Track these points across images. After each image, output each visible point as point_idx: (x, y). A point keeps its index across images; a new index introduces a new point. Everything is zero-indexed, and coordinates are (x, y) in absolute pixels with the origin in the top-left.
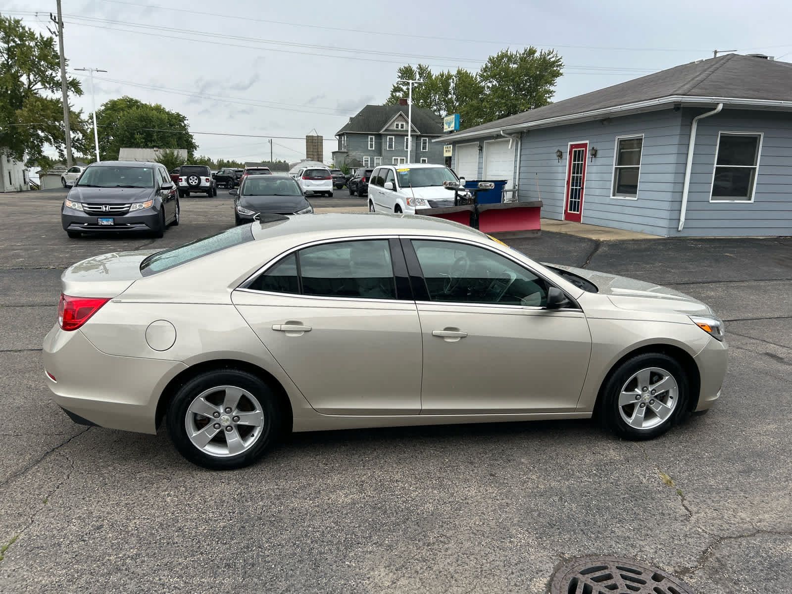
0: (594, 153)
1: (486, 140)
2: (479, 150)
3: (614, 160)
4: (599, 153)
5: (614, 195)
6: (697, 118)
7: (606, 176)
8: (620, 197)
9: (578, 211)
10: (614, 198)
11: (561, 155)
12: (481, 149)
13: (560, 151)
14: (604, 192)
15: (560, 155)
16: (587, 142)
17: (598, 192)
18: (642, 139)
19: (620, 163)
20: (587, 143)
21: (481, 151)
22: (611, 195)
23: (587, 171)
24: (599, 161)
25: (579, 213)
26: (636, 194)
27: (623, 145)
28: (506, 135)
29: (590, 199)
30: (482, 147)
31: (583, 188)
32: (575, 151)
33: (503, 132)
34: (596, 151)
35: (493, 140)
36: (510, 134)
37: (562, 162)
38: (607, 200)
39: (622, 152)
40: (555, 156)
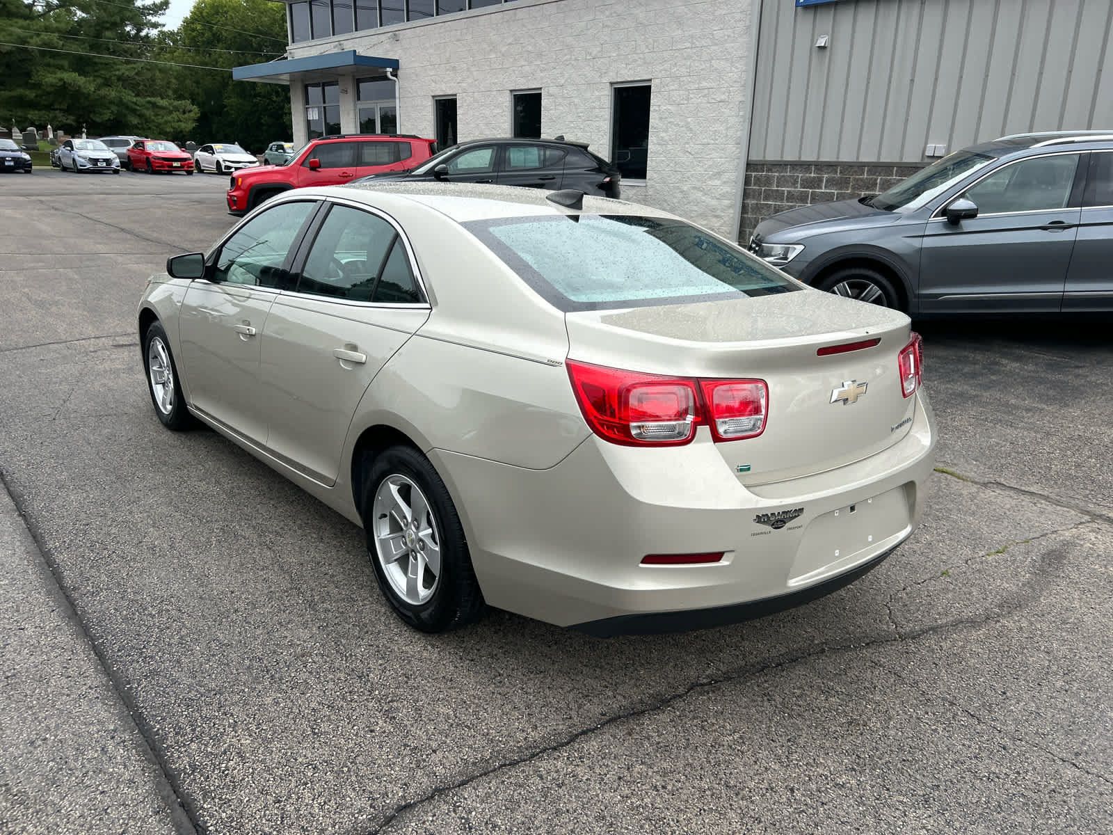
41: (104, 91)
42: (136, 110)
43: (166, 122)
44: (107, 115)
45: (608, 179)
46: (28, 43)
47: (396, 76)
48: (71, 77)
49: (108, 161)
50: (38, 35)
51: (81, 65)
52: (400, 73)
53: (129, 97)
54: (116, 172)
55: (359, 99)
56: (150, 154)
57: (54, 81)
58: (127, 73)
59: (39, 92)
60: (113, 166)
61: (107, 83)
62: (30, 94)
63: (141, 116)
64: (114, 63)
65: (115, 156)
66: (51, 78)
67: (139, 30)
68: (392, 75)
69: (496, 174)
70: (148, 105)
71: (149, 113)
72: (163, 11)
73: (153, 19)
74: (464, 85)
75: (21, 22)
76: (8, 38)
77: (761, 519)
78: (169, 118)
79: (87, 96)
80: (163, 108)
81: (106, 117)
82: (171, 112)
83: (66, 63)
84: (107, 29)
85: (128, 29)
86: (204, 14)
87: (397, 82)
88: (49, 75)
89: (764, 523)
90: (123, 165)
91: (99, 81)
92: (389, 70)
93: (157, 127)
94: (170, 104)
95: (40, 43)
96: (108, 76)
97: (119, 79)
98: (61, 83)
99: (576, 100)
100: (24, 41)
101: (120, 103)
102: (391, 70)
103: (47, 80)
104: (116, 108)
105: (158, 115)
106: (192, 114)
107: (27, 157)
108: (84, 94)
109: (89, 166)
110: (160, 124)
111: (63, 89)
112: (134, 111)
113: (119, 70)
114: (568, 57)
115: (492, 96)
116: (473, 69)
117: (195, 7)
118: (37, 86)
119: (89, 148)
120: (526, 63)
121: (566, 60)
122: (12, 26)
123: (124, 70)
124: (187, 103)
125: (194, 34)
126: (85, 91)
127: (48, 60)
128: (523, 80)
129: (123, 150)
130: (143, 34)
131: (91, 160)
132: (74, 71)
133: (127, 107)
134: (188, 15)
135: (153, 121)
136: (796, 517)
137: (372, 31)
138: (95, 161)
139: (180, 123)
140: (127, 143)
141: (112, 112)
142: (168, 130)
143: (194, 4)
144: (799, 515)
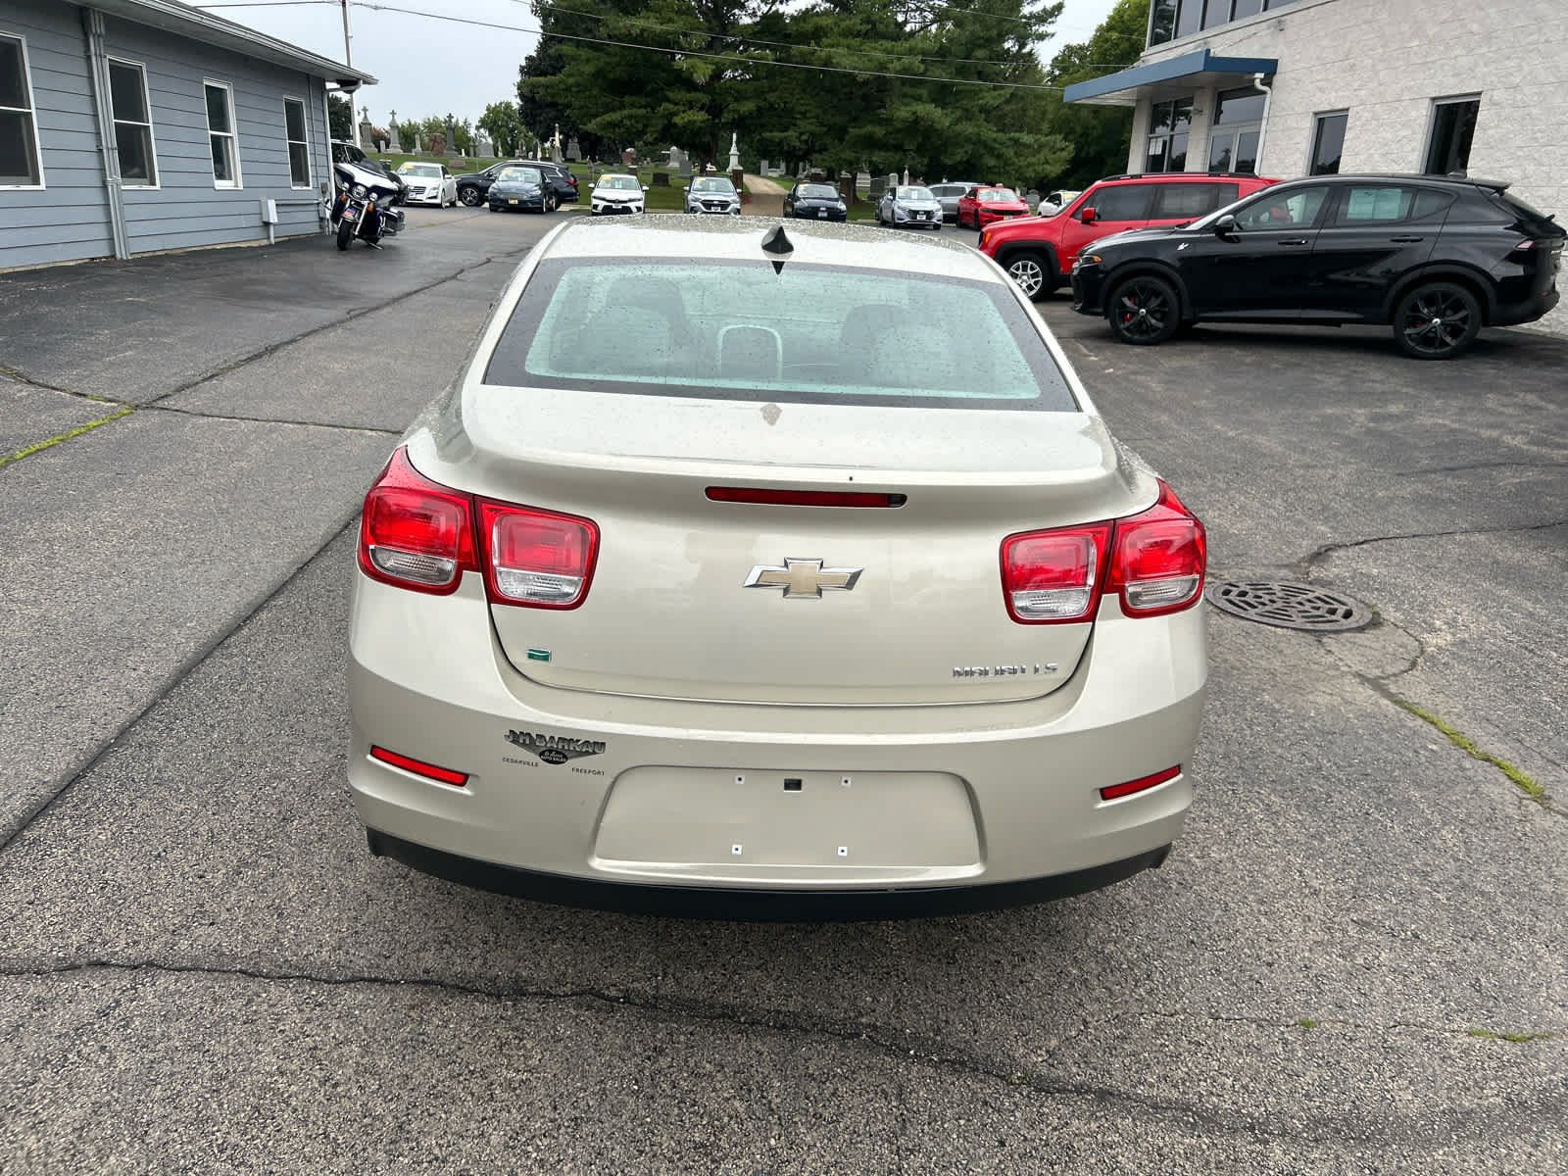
41: (959, 128)
42: (995, 148)
43: (1029, 165)
44: (959, 155)
45: (1527, 245)
46: (887, 69)
47: (1269, 84)
48: (928, 110)
49: (929, 214)
50: (899, 59)
51: (942, 95)
52: (1277, 80)
53: (990, 133)
54: (937, 227)
55: (1217, 122)
56: (980, 205)
57: (908, 115)
58: (991, 102)
59: (890, 129)
60: (934, 220)
61: (968, 116)
62: (879, 131)
63: (999, 156)
64: (981, 90)
65: (939, 207)
66: (903, 112)
67: (1022, 46)
68: (1262, 84)
69: (1316, 231)
70: (1009, 143)
71: (1010, 153)
72: (1053, 19)
73: (1042, 29)
74: (1363, 92)
75: (888, 44)
76: (869, 64)
77: (515, 737)
78: (1034, 160)
79: (939, 134)
80: (1028, 146)
81: (958, 158)
82: (1038, 151)
83: (924, 92)
84: (980, 46)
85: (1007, 45)
86: (1126, 17)
87: (1268, 96)
88: (903, 108)
89: (523, 745)
90: (947, 219)
91: (958, 113)
92: (1260, 76)
93: (1017, 171)
94: (1036, 141)
95: (898, 68)
96: (969, 107)
97: (983, 110)
98: (913, 117)
99: (1534, 111)
100: (882, 67)
101: (979, 142)
102: (1262, 75)
103: (898, 113)
104: (971, 146)
105: (1021, 155)
106: (1064, 154)
107: (843, 207)
108: (936, 130)
109: (907, 219)
110: (1020, 167)
111: (915, 125)
112: (991, 151)
113: (982, 98)
114: (1535, 37)
115: (1401, 108)
116: (1380, 67)
117: (1115, 9)
118: (888, 121)
119: (914, 197)
120: (1464, 52)
121: (1529, 44)
122: (875, 49)
123: (991, 99)
124: (1058, 140)
125: (1106, 46)
126: (938, 126)
127: (907, 89)
128: (1452, 81)
129: (954, 200)
130: (1026, 50)
131: (911, 211)
132: (933, 101)
133: (985, 145)
134: (1104, 21)
135: (1013, 164)
136: (587, 753)
137: (1251, 20)
138: (914, 213)
139: (1046, 166)
140: (963, 190)
141: (966, 152)
142: (1028, 175)
143: (1115, 6)
144: (594, 753)
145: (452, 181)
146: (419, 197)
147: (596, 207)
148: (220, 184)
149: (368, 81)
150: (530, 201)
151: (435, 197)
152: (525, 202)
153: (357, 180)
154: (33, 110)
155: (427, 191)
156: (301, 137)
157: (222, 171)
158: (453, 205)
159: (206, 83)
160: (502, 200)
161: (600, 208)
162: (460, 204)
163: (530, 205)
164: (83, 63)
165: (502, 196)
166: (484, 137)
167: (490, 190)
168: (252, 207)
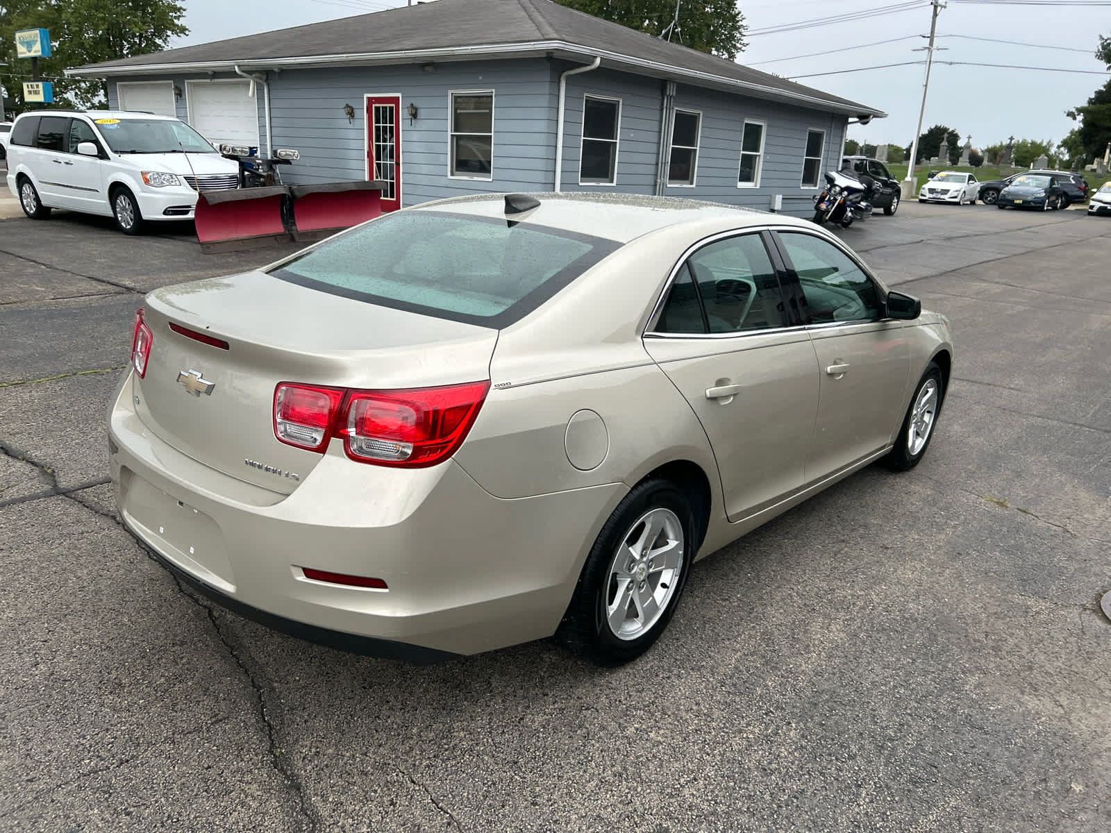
0: (414, 112)
1: (188, 79)
2: (176, 94)
3: (449, 124)
4: (422, 113)
5: (452, 175)
6: (566, 74)
7: (438, 148)
8: (464, 177)
9: (392, 196)
10: (453, 178)
11: (352, 111)
12: (180, 94)
13: (350, 107)
14: (437, 170)
15: (351, 114)
16: (399, 95)
17: (425, 169)
18: (492, 97)
19: (457, 127)
20: (399, 97)
21: (181, 96)
22: (449, 173)
23: (403, 138)
24: (421, 124)
25: (394, 199)
26: (490, 173)
27: (459, 102)
28: (244, 75)
29: (411, 179)
30: (181, 91)
31: (398, 164)
32: (377, 109)
33: (239, 69)
34: (416, 109)
35: (208, 81)
36: (250, 73)
37: (357, 123)
38: (443, 181)
39: (460, 113)
40: (343, 113)
145: (977, 185)
146: (942, 197)
147: (1092, 207)
148: (742, 185)
149: (878, 115)
150: (1034, 202)
151: (955, 197)
152: (1030, 202)
153: (836, 183)
154: (618, 141)
155: (950, 193)
156: (817, 153)
157: (747, 176)
158: (973, 203)
159: (746, 121)
160: (1009, 200)
161: (1095, 209)
162: (980, 202)
163: (1033, 204)
164: (658, 112)
165: (1010, 197)
166: (1063, 154)
167: (1002, 192)
168: (765, 199)
